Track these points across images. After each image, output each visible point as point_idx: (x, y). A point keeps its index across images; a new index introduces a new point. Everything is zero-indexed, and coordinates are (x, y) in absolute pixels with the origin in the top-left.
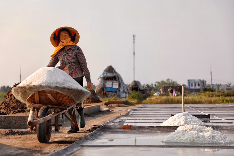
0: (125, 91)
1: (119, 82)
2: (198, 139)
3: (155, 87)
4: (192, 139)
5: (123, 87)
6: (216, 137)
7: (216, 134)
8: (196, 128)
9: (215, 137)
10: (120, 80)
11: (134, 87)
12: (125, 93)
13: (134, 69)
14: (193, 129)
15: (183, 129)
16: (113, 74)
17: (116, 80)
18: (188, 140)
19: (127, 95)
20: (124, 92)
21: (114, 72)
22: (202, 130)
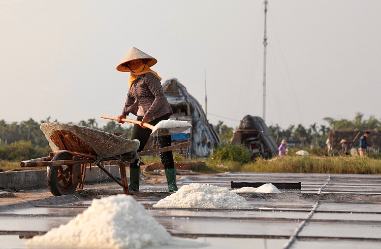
0: (208, 141)
1: (193, 117)
2: (203, 202)
3: (321, 133)
4: (193, 203)
5: (203, 131)
6: (230, 200)
7: (230, 197)
8: (204, 187)
9: (228, 201)
10: (196, 114)
11: (246, 131)
12: (206, 147)
13: (264, 83)
14: (200, 190)
15: (186, 190)
16: (180, 100)
17: (187, 115)
18: (188, 204)
19: (212, 151)
20: (204, 142)
21: (181, 94)
22: (213, 190)
